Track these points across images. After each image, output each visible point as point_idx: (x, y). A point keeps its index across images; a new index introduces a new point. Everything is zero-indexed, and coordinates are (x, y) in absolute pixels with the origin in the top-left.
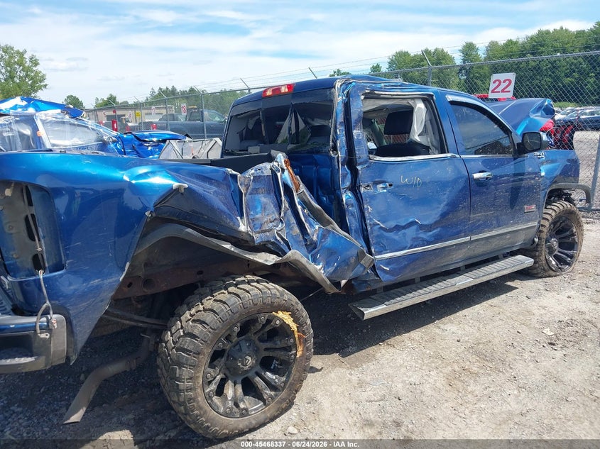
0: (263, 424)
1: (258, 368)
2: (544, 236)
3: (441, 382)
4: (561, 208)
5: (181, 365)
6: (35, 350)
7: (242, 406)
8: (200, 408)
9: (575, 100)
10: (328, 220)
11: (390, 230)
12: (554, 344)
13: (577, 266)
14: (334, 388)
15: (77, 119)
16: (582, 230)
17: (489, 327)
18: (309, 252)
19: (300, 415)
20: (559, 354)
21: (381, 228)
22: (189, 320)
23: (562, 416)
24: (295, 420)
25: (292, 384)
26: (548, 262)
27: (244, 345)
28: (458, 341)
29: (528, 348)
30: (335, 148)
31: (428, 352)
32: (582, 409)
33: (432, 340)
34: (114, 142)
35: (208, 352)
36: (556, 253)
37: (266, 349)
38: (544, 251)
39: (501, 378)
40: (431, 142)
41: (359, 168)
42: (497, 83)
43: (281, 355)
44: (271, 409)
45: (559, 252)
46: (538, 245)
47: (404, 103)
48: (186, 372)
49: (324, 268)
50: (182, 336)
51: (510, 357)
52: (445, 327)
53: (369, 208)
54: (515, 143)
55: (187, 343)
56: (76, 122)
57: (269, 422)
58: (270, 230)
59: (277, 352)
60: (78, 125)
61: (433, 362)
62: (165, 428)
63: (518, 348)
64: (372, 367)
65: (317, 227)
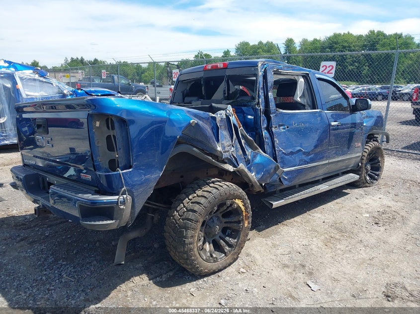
0: (225, 268)
1: (221, 234)
2: (364, 162)
3: (320, 244)
4: (374, 145)
5: (187, 228)
6: (115, 216)
7: (214, 256)
8: (195, 256)
9: (357, 81)
10: (256, 147)
11: (288, 154)
12: (378, 224)
13: (380, 181)
14: (259, 248)
15: (44, 78)
16: (384, 159)
17: (339, 214)
18: (247, 165)
19: (244, 262)
20: (382, 229)
21: (283, 153)
22: (189, 202)
23: (392, 260)
24: (242, 265)
25: (240, 244)
26: (365, 178)
27: (215, 219)
28: (324, 222)
29: (364, 226)
30: (258, 103)
31: (308, 228)
32: (402, 256)
33: (308, 222)
34: (71, 95)
35: (201, 220)
36: (369, 173)
37: (225, 222)
38: (364, 171)
39: (353, 241)
40: (307, 102)
41: (272, 116)
42: (325, 67)
43: (234, 226)
44: (229, 259)
45: (371, 172)
46: (360, 167)
47: (292, 77)
48: (190, 233)
49: (255, 175)
50: (186, 212)
51: (356, 231)
52: (314, 215)
53: (277, 141)
54: (351, 105)
55: (191, 215)
56: (44, 80)
57: (227, 267)
58: (228, 151)
59: (232, 224)
60: (46, 82)
61: (312, 234)
62: (165, 271)
63: (358, 226)
64: (278, 237)
65: (250, 150)
